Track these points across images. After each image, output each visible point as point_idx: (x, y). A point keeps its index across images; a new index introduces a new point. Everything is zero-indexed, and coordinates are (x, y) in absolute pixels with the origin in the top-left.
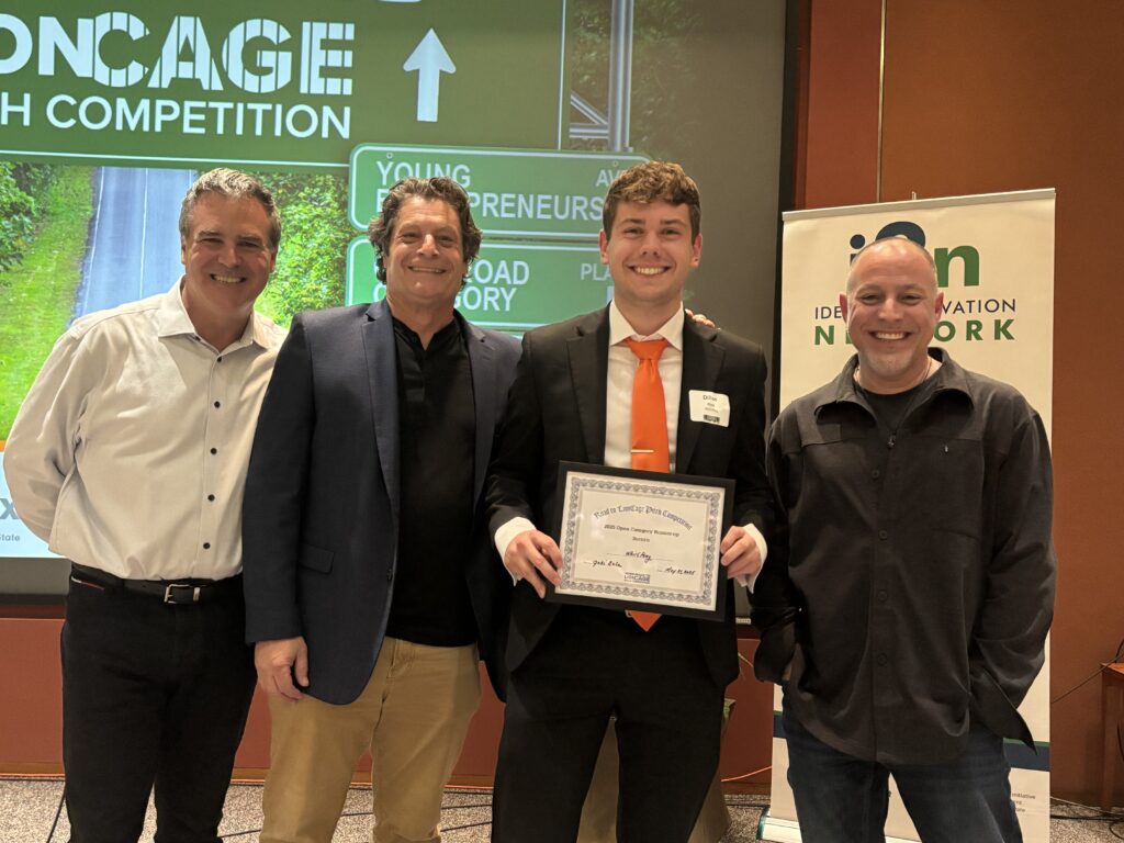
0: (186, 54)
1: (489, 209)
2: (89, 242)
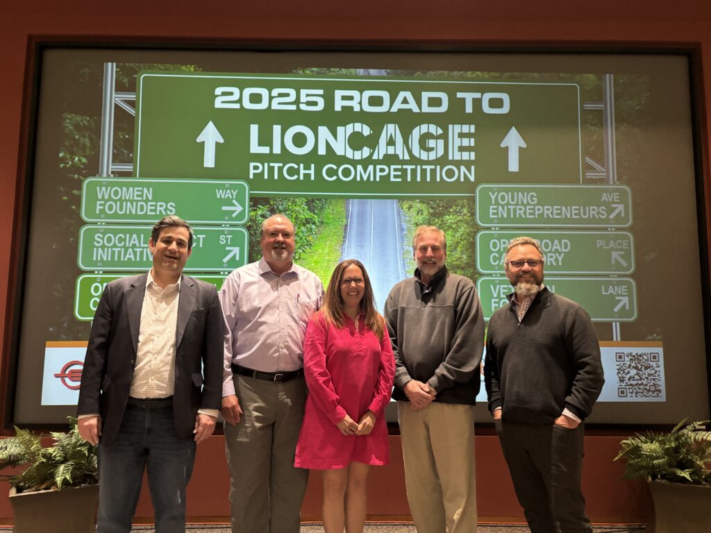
0: (391, 142)
1: (547, 214)
2: (345, 237)
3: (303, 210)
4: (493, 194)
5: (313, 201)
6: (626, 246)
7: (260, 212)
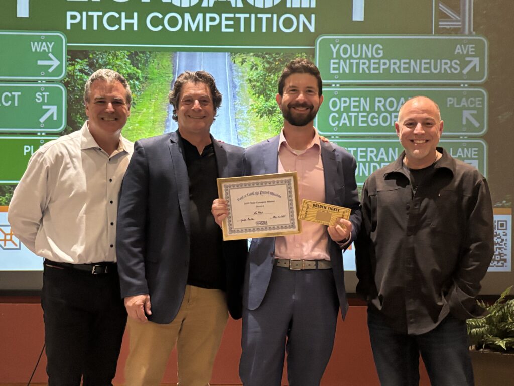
1: (394, 69)
3: (125, 64)
4: (335, 47)
5: (136, 54)
6: (479, 104)
7: (78, 67)
